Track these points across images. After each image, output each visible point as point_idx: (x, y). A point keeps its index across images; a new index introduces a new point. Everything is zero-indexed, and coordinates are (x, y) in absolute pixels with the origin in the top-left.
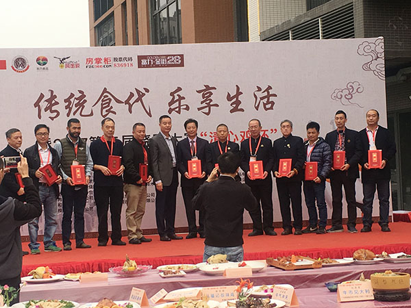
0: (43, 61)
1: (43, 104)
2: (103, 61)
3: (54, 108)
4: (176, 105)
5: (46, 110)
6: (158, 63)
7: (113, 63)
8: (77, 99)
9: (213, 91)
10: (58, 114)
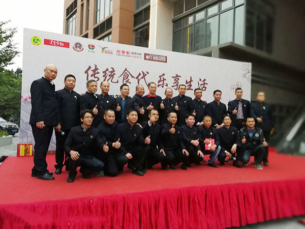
0: (92, 47)
1: (90, 72)
2: (126, 53)
3: (96, 76)
4: (162, 83)
5: (91, 76)
6: (154, 59)
7: (131, 55)
8: (110, 72)
9: (179, 78)
10: (99, 79)
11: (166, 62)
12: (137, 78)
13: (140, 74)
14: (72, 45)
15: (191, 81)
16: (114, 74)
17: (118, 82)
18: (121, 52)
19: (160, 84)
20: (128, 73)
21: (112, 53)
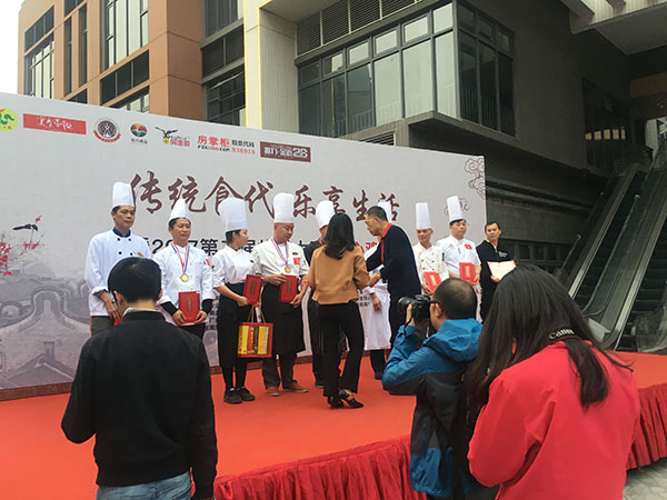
0: (140, 131)
2: (219, 142)
3: (154, 197)
4: (302, 206)
5: (143, 198)
6: (283, 153)
7: (231, 146)
8: (186, 188)
9: (339, 194)
10: (160, 205)
11: (308, 160)
12: (247, 198)
13: (253, 190)
14: (91, 127)
15: (365, 199)
16: (196, 191)
17: (204, 209)
18: (208, 141)
19: (298, 208)
20: (227, 188)
21: (187, 144)
